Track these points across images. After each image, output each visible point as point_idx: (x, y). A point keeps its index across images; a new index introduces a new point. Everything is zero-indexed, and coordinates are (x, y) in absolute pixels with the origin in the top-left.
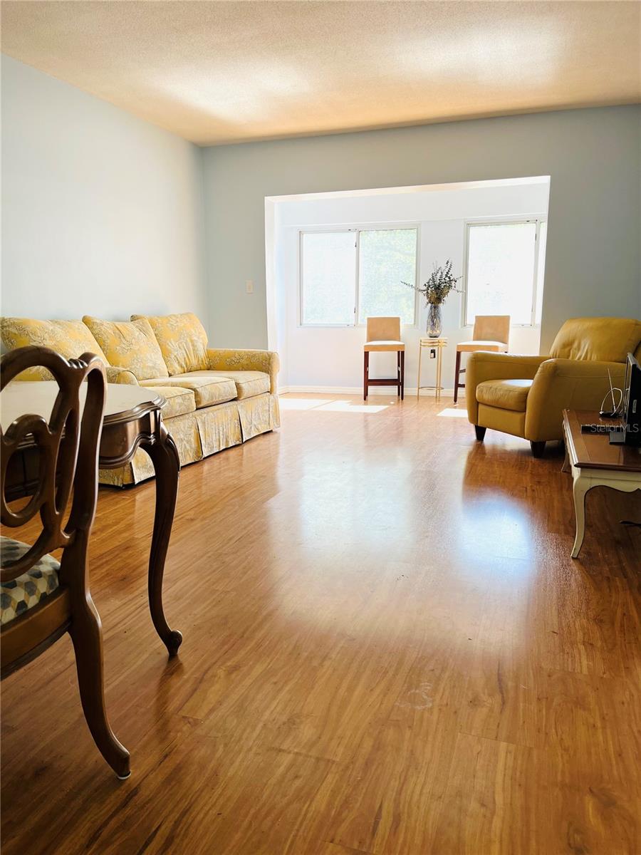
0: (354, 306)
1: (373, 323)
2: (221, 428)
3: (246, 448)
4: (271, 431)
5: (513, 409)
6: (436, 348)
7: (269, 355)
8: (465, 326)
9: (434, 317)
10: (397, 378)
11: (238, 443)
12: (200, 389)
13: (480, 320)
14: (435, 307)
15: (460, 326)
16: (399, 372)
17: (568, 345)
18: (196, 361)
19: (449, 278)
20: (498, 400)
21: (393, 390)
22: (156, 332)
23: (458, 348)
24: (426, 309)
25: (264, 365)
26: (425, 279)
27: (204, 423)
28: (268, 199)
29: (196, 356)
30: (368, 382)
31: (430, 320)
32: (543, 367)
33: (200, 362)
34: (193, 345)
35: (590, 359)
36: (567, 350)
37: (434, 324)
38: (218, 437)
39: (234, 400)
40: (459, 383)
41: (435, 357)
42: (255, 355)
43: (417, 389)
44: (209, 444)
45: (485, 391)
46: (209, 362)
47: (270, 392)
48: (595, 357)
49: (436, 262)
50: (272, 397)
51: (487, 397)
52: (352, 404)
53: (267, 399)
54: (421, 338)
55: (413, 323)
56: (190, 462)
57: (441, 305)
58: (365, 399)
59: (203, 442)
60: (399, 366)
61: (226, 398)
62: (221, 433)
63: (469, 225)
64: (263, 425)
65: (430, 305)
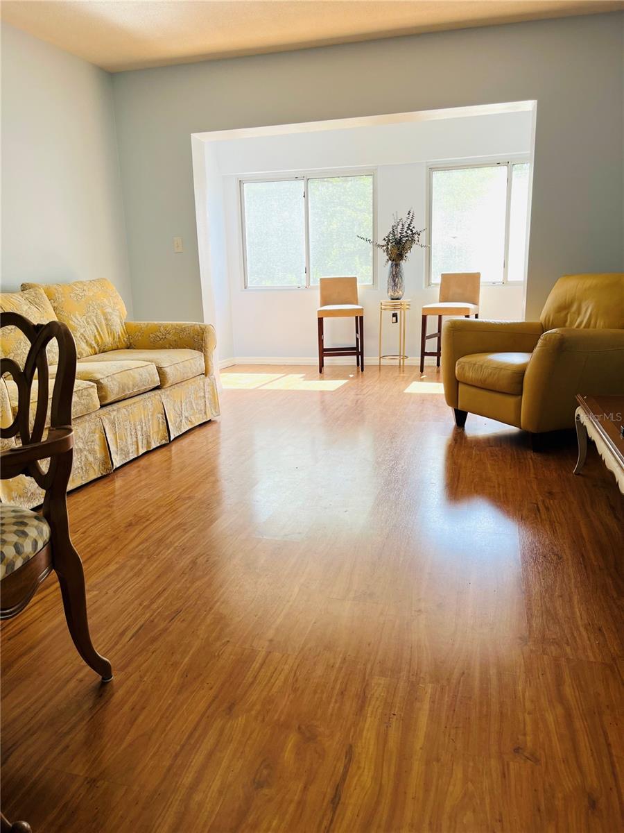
0: (304, 265)
1: (327, 284)
2: (139, 427)
3: (174, 448)
4: (209, 422)
5: (504, 391)
6: (398, 312)
7: (201, 329)
8: (429, 285)
9: (396, 275)
10: (355, 346)
11: (164, 442)
12: (106, 380)
13: (446, 278)
14: (397, 265)
15: (424, 286)
16: (357, 339)
17: (564, 308)
18: (111, 339)
19: (412, 231)
20: (485, 381)
21: (352, 360)
22: (56, 305)
23: (423, 312)
24: (385, 268)
25: (196, 341)
26: (384, 232)
27: (113, 424)
28: (195, 137)
29: (111, 332)
30: (324, 352)
31: (391, 280)
32: (545, 339)
33: (116, 340)
34: (106, 319)
35: (595, 326)
36: (563, 314)
37: (395, 285)
38: (134, 439)
39: (157, 388)
40: (426, 351)
41: (397, 321)
42: (185, 328)
43: (378, 358)
44: (122, 450)
45: (467, 368)
46: (128, 339)
47: (206, 374)
48: (602, 323)
49: (397, 212)
50: (207, 380)
51: (471, 375)
52: (306, 378)
53: (202, 384)
54: (381, 301)
55: (372, 283)
56: (95, 477)
57: (403, 263)
58: (321, 372)
59: (113, 448)
60: (357, 332)
61: (142, 389)
62: (139, 433)
63: (432, 169)
64: (197, 416)
65: (390, 262)
